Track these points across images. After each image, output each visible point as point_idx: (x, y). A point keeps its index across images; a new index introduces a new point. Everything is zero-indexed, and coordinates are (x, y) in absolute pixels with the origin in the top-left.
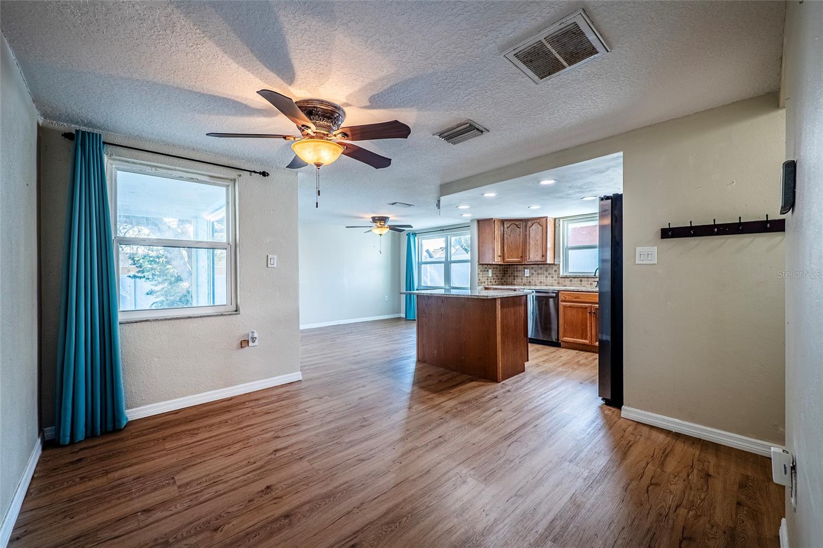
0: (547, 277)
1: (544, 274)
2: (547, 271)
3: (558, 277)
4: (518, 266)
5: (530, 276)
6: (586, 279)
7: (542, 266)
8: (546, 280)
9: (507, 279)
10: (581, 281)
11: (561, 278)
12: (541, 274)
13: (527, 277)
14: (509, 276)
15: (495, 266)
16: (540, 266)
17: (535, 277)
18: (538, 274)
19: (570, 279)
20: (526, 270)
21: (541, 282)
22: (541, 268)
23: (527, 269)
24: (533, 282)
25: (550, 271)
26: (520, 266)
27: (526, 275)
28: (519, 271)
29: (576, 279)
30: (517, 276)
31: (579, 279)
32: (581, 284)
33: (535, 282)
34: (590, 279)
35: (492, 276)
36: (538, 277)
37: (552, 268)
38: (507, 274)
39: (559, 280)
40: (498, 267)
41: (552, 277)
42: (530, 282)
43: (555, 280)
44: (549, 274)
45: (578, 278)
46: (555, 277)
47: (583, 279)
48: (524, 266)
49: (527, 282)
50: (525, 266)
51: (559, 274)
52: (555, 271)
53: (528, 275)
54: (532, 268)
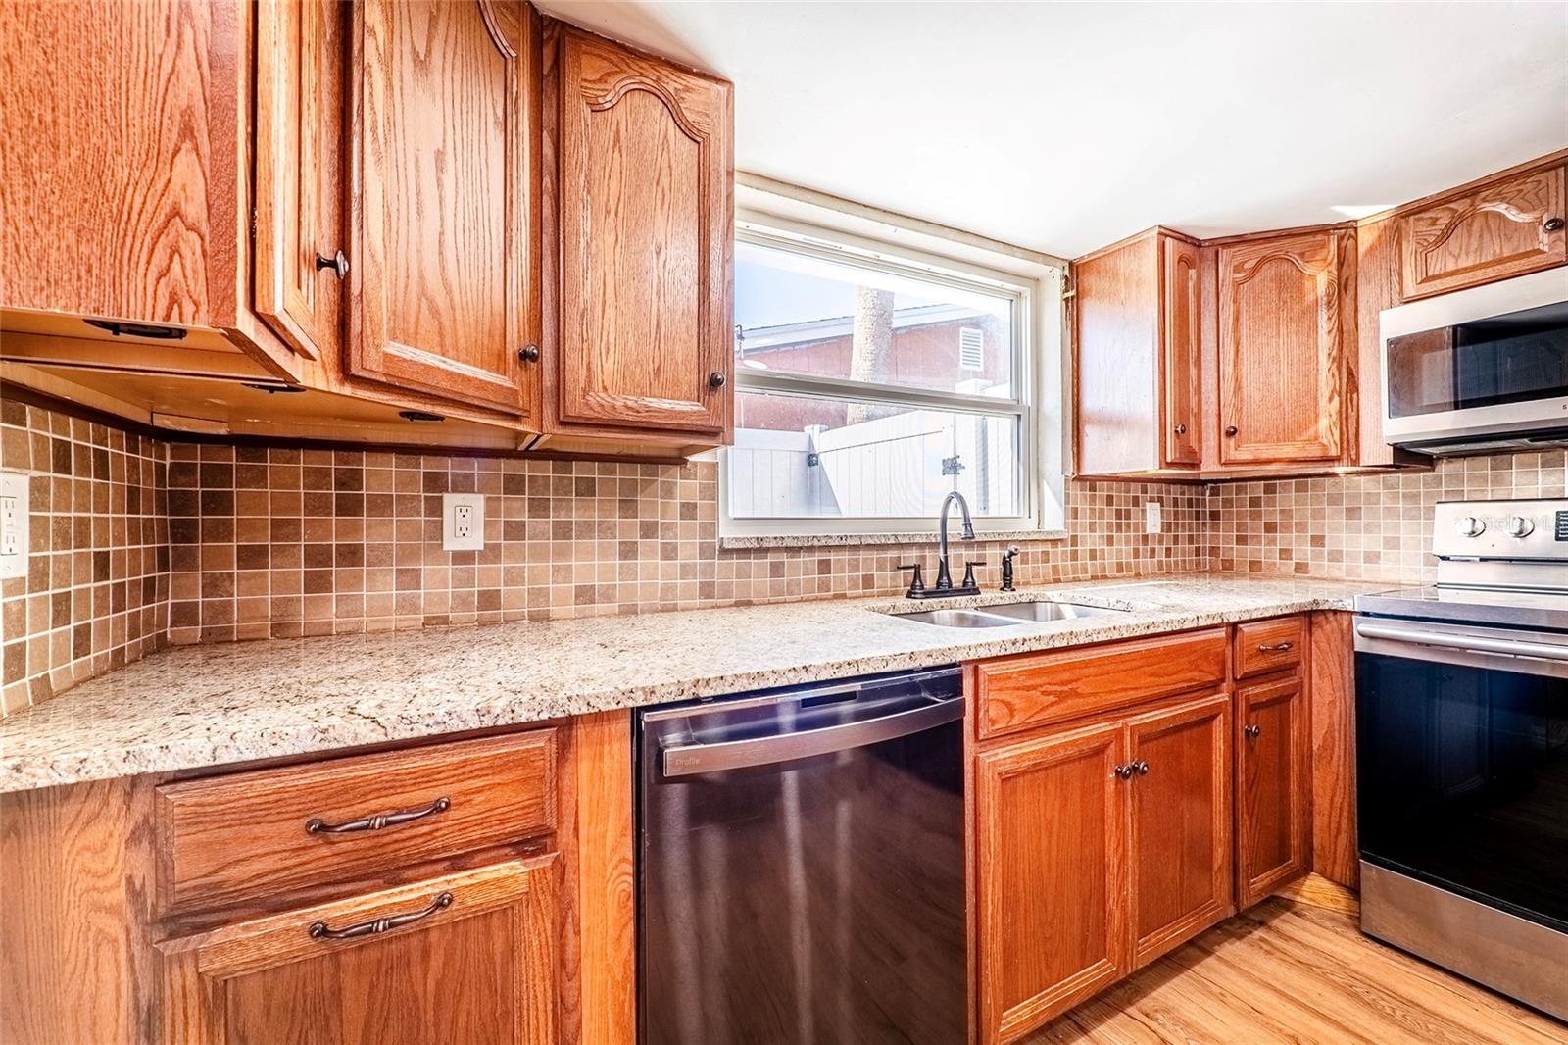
0: (628, 551)
1: (607, 530)
2: (628, 506)
3: (705, 551)
4: (366, 464)
5: (491, 553)
6: (846, 556)
7: (595, 471)
8: (628, 573)
9: (212, 586)
10: (825, 567)
11: (726, 552)
12: (587, 529)
13: (463, 557)
14: (252, 557)
15: (72, 432)
16: (577, 470)
17: (539, 554)
18: (563, 531)
19: (771, 558)
20: (450, 500)
21: (585, 595)
22: (587, 489)
23: (464, 485)
24: (516, 599)
25: (653, 506)
26: (392, 465)
27: (450, 544)
28: (381, 505)
29: (802, 558)
30: (351, 555)
31: (817, 556)
32: (824, 586)
33: (539, 594)
34: (862, 555)
35: (39, 574)
36: (562, 553)
37: (668, 491)
38: (223, 532)
39: (709, 570)
40: (115, 449)
41: (669, 552)
42: (490, 599)
43: (686, 571)
44: (648, 531)
45: (811, 549)
46: (688, 547)
47: (832, 556)
48: (425, 465)
49: (463, 602)
50: (449, 466)
51: (710, 530)
52: (689, 510)
53: (476, 542)
54: (514, 485)
